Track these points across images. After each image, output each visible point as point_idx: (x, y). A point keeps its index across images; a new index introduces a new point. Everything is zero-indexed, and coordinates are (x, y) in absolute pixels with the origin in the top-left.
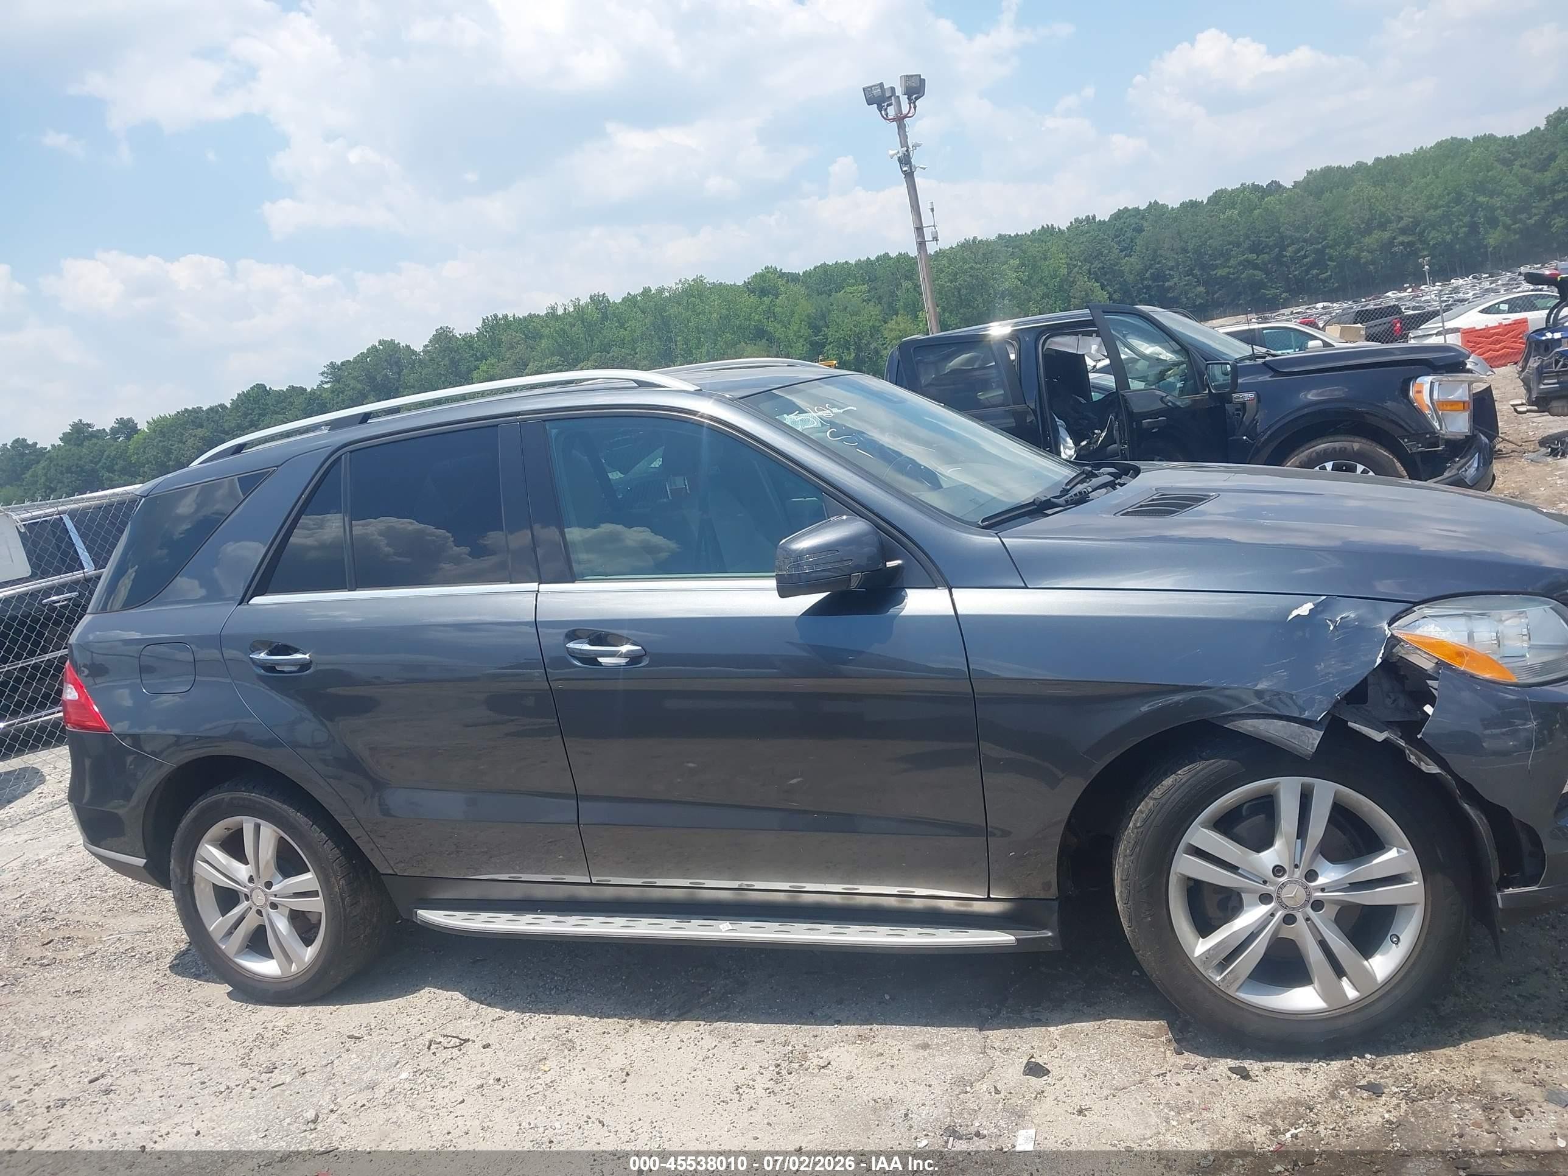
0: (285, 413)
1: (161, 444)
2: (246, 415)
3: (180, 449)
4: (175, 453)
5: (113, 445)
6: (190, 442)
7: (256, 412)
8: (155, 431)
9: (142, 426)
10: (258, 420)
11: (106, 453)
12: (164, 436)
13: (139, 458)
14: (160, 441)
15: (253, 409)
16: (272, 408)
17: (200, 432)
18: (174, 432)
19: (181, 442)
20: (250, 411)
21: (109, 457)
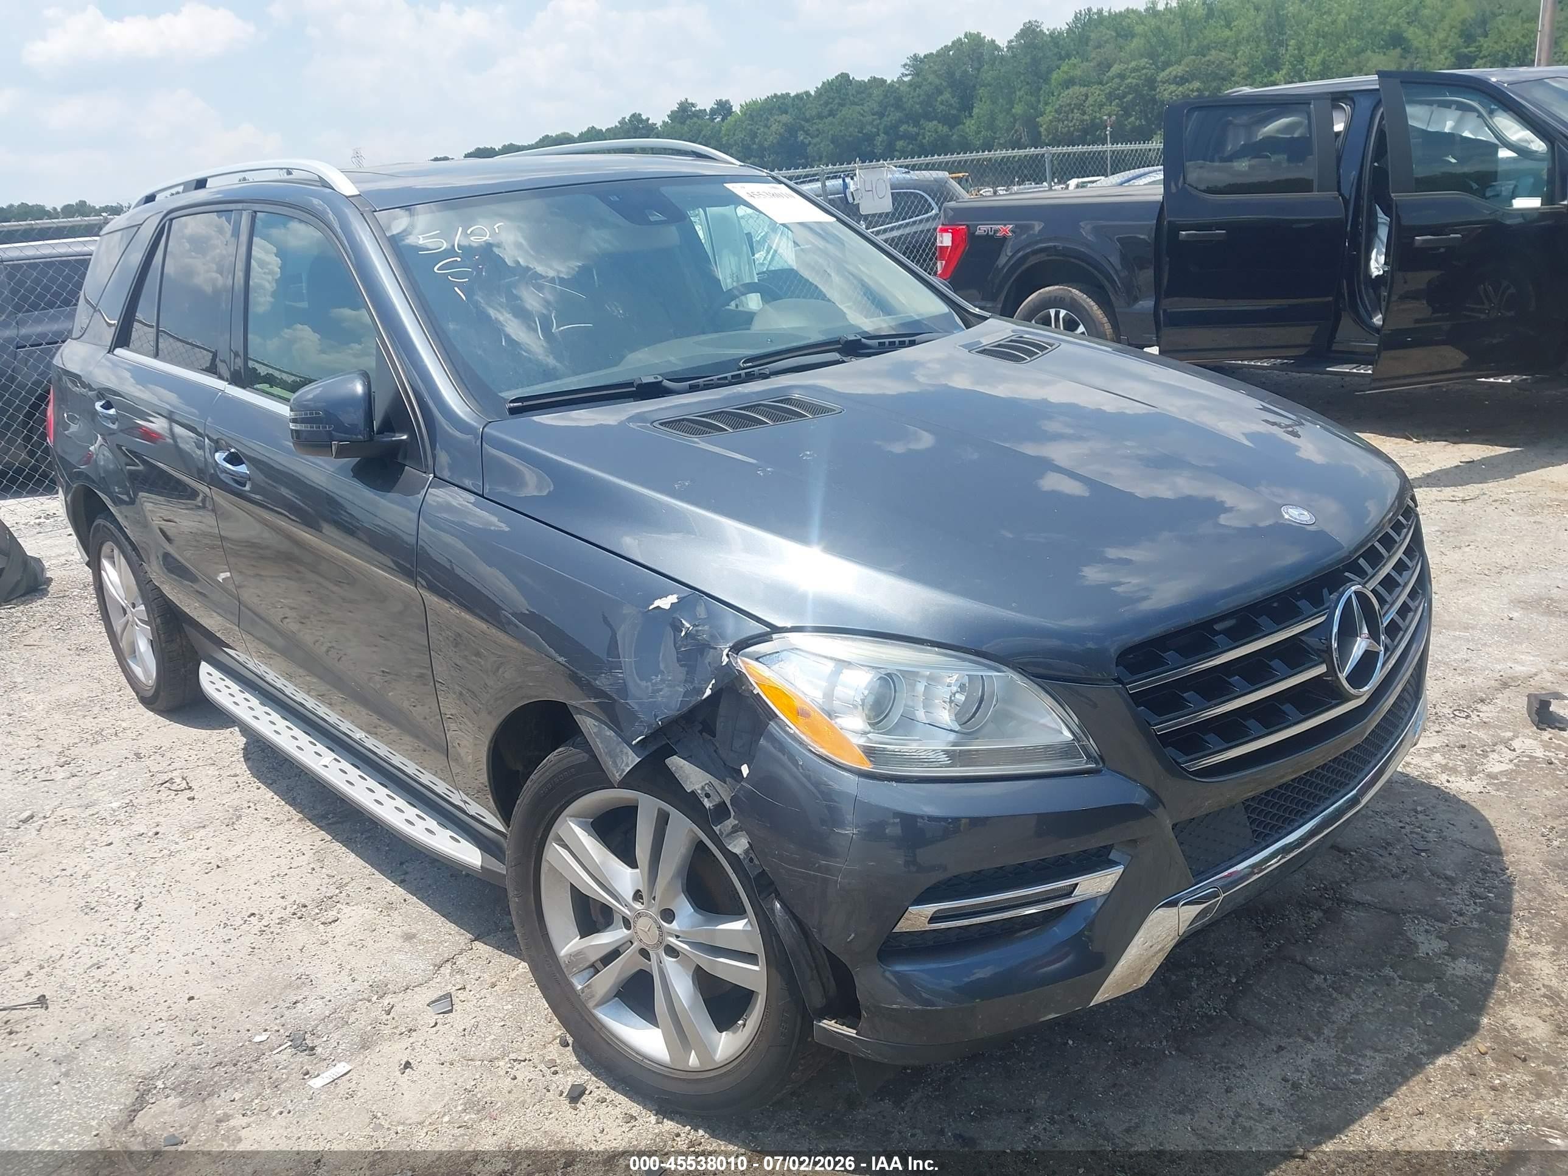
0: (862, 105)
1: (749, 127)
2: (826, 104)
3: (765, 133)
4: (760, 137)
5: (709, 125)
6: (774, 127)
7: (836, 101)
8: (745, 114)
9: (736, 109)
10: (837, 110)
11: (703, 133)
12: (753, 120)
13: (728, 140)
14: (749, 124)
15: (833, 99)
16: (852, 98)
17: (784, 118)
18: (762, 116)
19: (766, 126)
20: (830, 100)
21: (704, 136)
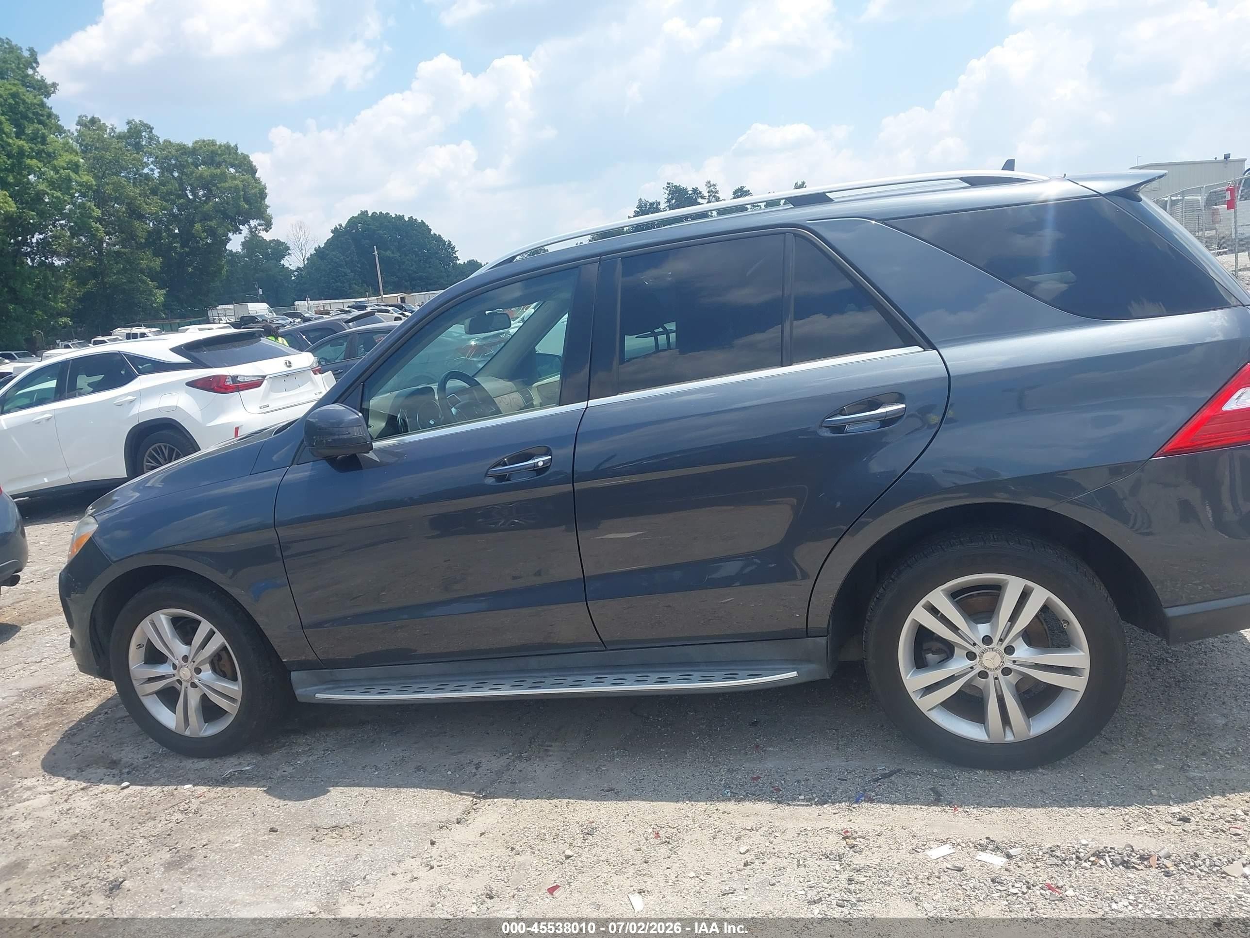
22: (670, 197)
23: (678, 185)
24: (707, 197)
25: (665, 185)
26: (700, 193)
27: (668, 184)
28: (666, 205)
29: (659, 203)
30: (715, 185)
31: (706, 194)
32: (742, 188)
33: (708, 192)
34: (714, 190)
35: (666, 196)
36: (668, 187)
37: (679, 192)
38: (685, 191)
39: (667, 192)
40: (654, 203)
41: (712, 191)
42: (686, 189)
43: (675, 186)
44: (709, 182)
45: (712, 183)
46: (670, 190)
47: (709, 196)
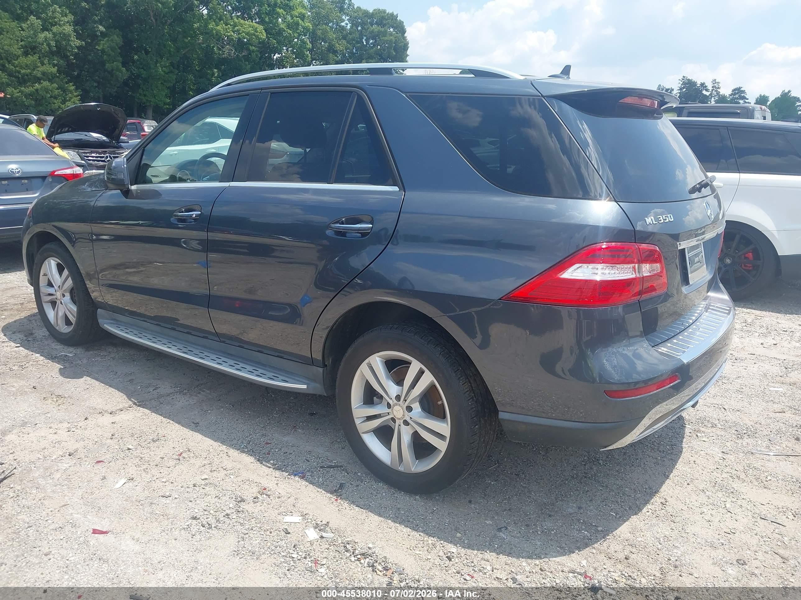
22: (683, 86)
23: (691, 79)
24: (710, 91)
25: (681, 78)
26: (706, 87)
27: (684, 77)
28: (678, 92)
29: (673, 90)
30: (719, 83)
31: (710, 88)
32: (740, 88)
33: (712, 87)
34: (717, 86)
35: (680, 85)
36: (683, 79)
37: (690, 84)
38: (695, 84)
39: (681, 83)
40: (669, 89)
41: (715, 87)
42: (696, 82)
43: (689, 80)
44: (715, 80)
45: (717, 81)
46: (684, 82)
47: (712, 90)
